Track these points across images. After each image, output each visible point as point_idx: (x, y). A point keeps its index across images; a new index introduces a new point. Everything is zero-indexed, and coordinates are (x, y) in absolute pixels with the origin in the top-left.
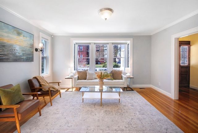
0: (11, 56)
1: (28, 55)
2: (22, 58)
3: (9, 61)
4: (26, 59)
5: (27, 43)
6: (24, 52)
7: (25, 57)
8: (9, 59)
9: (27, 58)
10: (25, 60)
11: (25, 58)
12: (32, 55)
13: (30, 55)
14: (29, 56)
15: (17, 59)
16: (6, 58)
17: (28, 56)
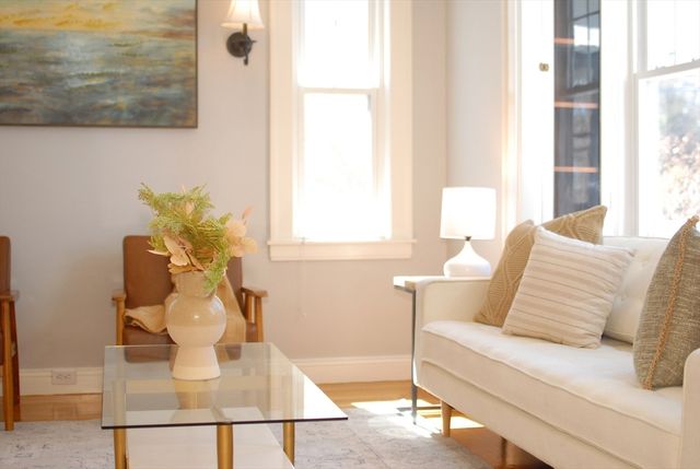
0: (37, 94)
1: (149, 84)
2: (106, 107)
3: (24, 121)
4: (131, 111)
5: (144, 10)
6: (122, 71)
7: (123, 101)
8: (27, 110)
9: (144, 103)
10: (125, 115)
11: (124, 106)
12: (183, 81)
13: (166, 83)
14: (157, 91)
15: (75, 113)
16: (12, 105)
17: (146, 90)
